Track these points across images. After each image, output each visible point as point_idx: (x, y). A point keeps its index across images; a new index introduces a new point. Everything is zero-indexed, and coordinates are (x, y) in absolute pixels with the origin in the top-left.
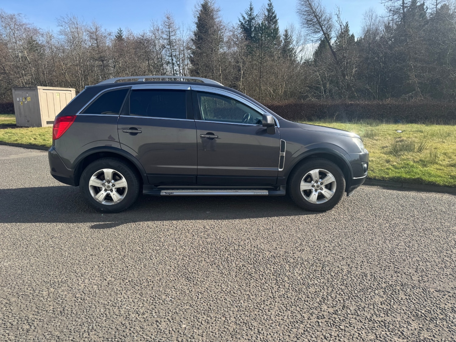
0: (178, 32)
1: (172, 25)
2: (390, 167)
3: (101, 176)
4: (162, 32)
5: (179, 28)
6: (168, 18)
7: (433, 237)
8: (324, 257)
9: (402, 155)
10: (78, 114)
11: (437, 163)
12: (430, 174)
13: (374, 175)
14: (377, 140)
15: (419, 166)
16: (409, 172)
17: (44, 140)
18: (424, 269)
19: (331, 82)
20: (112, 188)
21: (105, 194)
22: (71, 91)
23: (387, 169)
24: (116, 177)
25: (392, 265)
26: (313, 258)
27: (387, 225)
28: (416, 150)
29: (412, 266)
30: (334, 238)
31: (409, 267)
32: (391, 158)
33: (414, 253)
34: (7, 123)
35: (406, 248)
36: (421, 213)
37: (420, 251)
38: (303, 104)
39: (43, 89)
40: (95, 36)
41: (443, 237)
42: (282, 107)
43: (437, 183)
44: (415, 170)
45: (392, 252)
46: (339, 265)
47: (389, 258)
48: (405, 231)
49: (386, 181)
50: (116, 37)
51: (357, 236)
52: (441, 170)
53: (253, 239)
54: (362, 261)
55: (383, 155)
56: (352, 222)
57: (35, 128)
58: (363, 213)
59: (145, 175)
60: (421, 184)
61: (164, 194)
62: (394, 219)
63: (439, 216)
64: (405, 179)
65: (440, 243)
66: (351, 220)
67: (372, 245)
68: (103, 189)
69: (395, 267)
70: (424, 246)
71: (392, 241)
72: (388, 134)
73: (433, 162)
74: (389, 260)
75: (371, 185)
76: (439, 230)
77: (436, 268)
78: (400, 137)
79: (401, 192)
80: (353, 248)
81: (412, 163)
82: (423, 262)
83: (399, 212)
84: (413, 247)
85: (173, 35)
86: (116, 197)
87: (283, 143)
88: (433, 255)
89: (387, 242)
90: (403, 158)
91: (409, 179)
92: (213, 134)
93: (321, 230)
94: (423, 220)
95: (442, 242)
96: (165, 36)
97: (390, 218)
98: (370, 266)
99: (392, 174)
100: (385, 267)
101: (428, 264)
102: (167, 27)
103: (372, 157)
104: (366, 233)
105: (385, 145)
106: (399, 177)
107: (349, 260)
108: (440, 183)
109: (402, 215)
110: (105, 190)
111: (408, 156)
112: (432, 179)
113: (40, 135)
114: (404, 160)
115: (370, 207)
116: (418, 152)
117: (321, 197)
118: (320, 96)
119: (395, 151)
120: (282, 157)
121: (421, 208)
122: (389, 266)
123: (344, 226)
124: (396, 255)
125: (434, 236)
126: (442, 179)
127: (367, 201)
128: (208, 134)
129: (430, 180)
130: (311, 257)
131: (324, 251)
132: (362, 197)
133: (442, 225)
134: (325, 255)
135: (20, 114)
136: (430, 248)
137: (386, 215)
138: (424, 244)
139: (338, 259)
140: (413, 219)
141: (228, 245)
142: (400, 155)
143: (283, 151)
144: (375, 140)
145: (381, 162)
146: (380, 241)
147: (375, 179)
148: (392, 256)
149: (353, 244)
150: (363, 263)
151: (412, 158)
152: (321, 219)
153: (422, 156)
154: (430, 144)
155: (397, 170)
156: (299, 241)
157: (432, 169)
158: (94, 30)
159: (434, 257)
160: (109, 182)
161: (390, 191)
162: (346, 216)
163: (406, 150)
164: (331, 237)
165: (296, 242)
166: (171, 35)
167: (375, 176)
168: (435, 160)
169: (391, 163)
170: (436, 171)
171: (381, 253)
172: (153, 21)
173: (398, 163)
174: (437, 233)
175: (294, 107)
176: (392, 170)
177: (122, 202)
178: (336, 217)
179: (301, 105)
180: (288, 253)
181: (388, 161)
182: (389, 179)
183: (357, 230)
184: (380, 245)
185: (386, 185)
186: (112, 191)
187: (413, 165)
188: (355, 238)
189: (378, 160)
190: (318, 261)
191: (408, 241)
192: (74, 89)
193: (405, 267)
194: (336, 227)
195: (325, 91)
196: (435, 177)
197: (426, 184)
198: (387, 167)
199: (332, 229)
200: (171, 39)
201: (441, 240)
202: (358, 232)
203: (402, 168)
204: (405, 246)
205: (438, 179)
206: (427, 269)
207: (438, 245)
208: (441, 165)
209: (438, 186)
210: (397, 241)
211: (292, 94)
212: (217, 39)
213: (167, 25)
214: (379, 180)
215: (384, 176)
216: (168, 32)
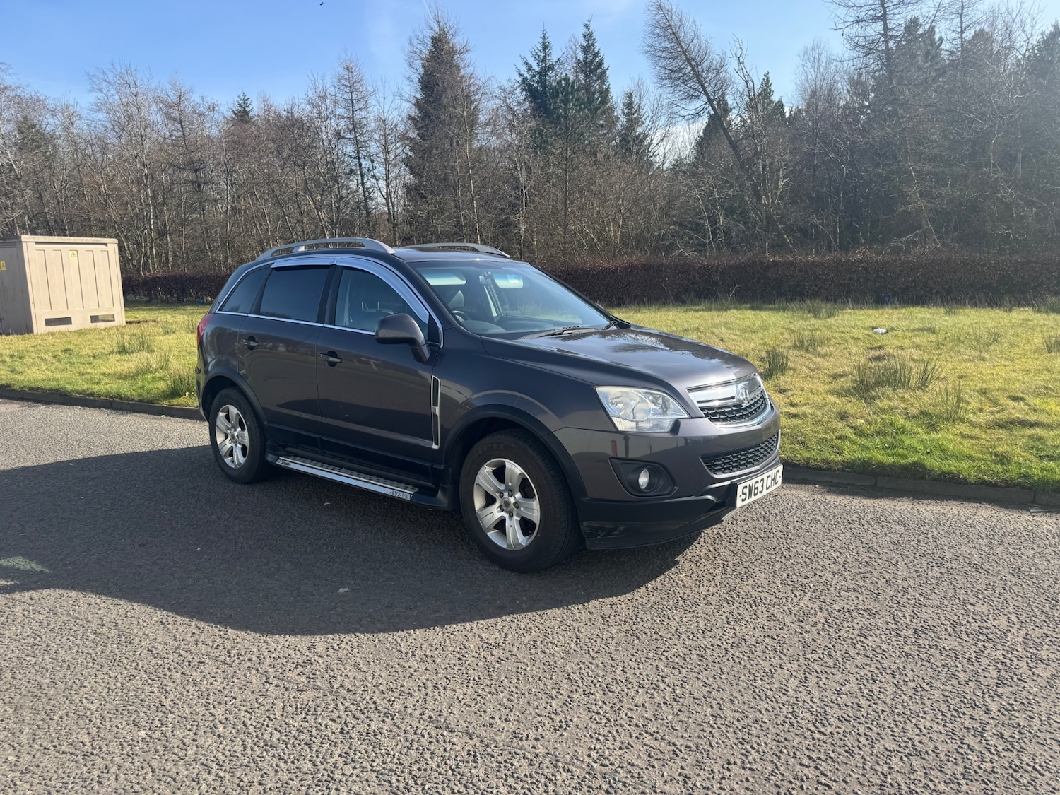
0: (372, 101)
1: (359, 84)
2: (848, 432)
4: (335, 102)
5: (374, 92)
6: (348, 69)
7: (938, 656)
8: (620, 748)
9: (879, 398)
11: (962, 420)
12: (943, 451)
13: (806, 455)
14: (824, 356)
15: (919, 430)
16: (892, 446)
17: (13, 371)
18: (903, 785)
19: (729, 211)
22: (106, 244)
23: (839, 438)
25: (811, 773)
26: (589, 756)
27: (821, 617)
28: (913, 384)
29: (869, 773)
30: (666, 670)
31: (862, 779)
32: (853, 406)
33: (881, 722)
35: (862, 702)
36: (917, 572)
37: (899, 715)
38: (662, 264)
39: (36, 243)
40: (175, 112)
41: (967, 656)
42: (614, 271)
43: (961, 476)
44: (908, 441)
45: (821, 719)
46: (658, 778)
47: (807, 742)
48: (865, 638)
49: (834, 471)
50: (235, 114)
51: (732, 663)
52: (972, 438)
53: (436, 687)
54: (729, 763)
55: (833, 399)
56: (727, 610)
57: (10, 337)
58: (763, 575)
60: (923, 478)
62: (843, 593)
63: (961, 581)
64: (881, 466)
65: (956, 677)
66: (725, 604)
67: (769, 692)
69: (819, 783)
70: (910, 693)
71: (823, 676)
72: (853, 338)
73: (953, 417)
74: (807, 752)
75: (798, 483)
76: (958, 630)
77: (937, 781)
78: (880, 348)
79: (872, 501)
80: (712, 707)
81: (901, 421)
82: (901, 759)
83: (857, 570)
84: (882, 696)
85: (360, 109)
88: (935, 727)
89: (813, 679)
90: (880, 405)
91: (892, 466)
93: (636, 642)
94: (917, 595)
95: (961, 675)
96: (341, 111)
97: (832, 589)
98: (747, 780)
99: (852, 453)
100: (791, 782)
101: (916, 763)
102: (347, 90)
103: (805, 404)
104: (760, 648)
105: (840, 370)
106: (867, 462)
107: (691, 759)
108: (969, 475)
109: (864, 578)
111: (890, 399)
112: (951, 465)
113: (12, 356)
114: (884, 411)
115: (785, 553)
116: (919, 388)
118: (705, 245)
119: (864, 389)
121: (917, 556)
122: (802, 780)
123: (702, 627)
124: (829, 730)
125: (941, 653)
126: (975, 464)
127: (779, 534)
129: (944, 469)
130: (582, 752)
131: (626, 726)
132: (768, 521)
133: (967, 612)
134: (627, 739)
136: (926, 701)
137: (824, 579)
138: (913, 685)
139: (660, 756)
140: (892, 593)
141: (354, 717)
142: (874, 398)
144: (819, 355)
145: (825, 419)
146: (792, 680)
147: (807, 466)
148: (817, 736)
149: (714, 694)
150: (729, 770)
151: (903, 405)
152: (645, 600)
153: (926, 399)
154: (947, 366)
155: (863, 441)
156: (565, 687)
157: (948, 436)
159: (934, 736)
161: (843, 501)
162: (715, 590)
163: (889, 384)
164: (657, 668)
165: (554, 693)
166: (356, 108)
167: (809, 458)
168: (957, 413)
169: (851, 421)
170: (961, 443)
171: (787, 725)
172: (313, 76)
173: (866, 420)
174: (949, 643)
175: (643, 272)
176: (850, 440)
178: (688, 591)
179: (659, 266)
180: (521, 739)
181: (843, 416)
182: (842, 465)
183: (736, 640)
184: (791, 693)
185: (836, 481)
187: (903, 427)
188: (725, 670)
189: (819, 413)
190: (601, 765)
191: (869, 674)
192: (116, 241)
193: (848, 779)
194: (680, 630)
195: (714, 234)
196: (957, 458)
197: (934, 479)
198: (840, 433)
199: (670, 635)
200: (356, 117)
201: (960, 668)
202: (737, 646)
203: (878, 433)
204: (859, 694)
205: (964, 465)
206: (912, 787)
207: (949, 688)
208: (973, 425)
209: (965, 482)
210: (838, 677)
211: (640, 241)
212: (462, 116)
213: (346, 86)
214: (819, 469)
215: (832, 457)
216: (350, 102)
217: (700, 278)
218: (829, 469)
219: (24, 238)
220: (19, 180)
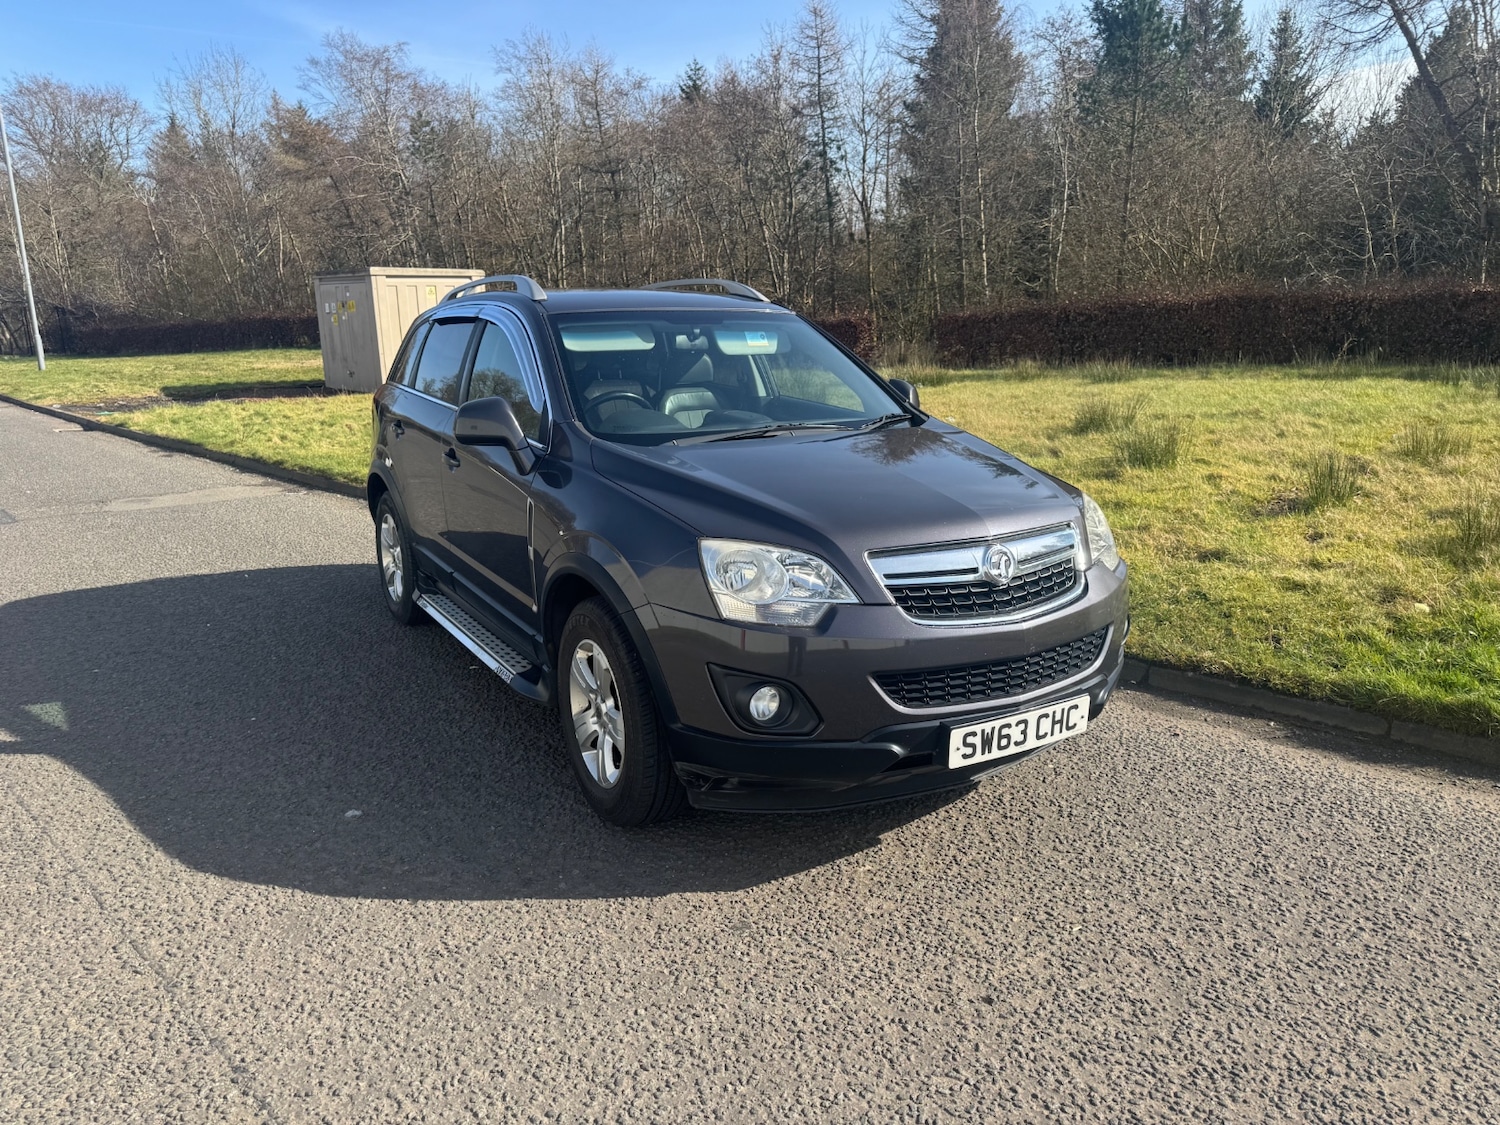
0: (847, 59)
1: (830, 34)
2: (1379, 626)
4: (795, 63)
5: (851, 45)
6: (815, 12)
9: (1485, 563)
13: (1270, 663)
16: (1446, 665)
19: (1411, 205)
22: (470, 277)
23: (1353, 637)
36: (1316, 934)
38: (1272, 297)
39: (388, 276)
40: (590, 95)
49: (1314, 699)
50: (683, 90)
55: (1395, 559)
58: (1005, 893)
63: (1397, 972)
64: (1402, 701)
85: (830, 71)
91: (1421, 704)
96: (802, 76)
97: (1109, 944)
99: (1361, 669)
102: (813, 43)
103: (1336, 566)
106: (1377, 690)
118: (1362, 263)
135: (334, 352)
144: (1440, 471)
145: (1351, 598)
155: (1398, 648)
158: (589, 74)
166: (823, 70)
172: (769, 26)
176: (1373, 644)
181: (1390, 595)
192: (483, 272)
200: (823, 83)
212: (972, 70)
213: (812, 38)
214: (1285, 692)
215: (1312, 671)
216: (816, 60)
217: (1338, 319)
218: (1303, 695)
219: (373, 270)
220: (407, 194)
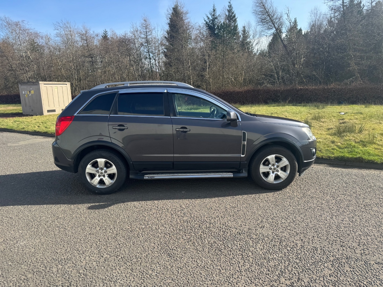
0: (154, 32)
1: (149, 26)
2: (335, 147)
3: (95, 165)
4: (141, 33)
5: (154, 29)
6: (145, 20)
7: (372, 212)
8: (281, 233)
9: (345, 136)
10: (75, 115)
11: (375, 143)
12: (369, 153)
13: (322, 154)
14: (323, 122)
15: (360, 146)
16: (351, 152)
17: (46, 127)
18: (365, 243)
19: (283, 70)
20: (105, 174)
21: (99, 179)
22: (66, 84)
23: (333, 149)
24: (107, 165)
25: (338, 239)
26: (272, 234)
27: (334, 201)
28: (357, 131)
29: (355, 240)
30: (289, 214)
31: (353, 241)
32: (336, 139)
33: (357, 228)
34: (14, 112)
35: (350, 223)
36: (363, 190)
37: (362, 226)
39: (44, 84)
40: (85, 37)
41: (381, 212)
42: (242, 92)
43: (375, 161)
44: (356, 150)
45: (338, 227)
46: (294, 240)
47: (335, 232)
48: (349, 207)
49: (332, 160)
50: (102, 37)
51: (309, 213)
52: (378, 149)
53: (222, 217)
54: (313, 236)
55: (329, 136)
56: (304, 199)
57: (37, 116)
58: (313, 190)
59: (131, 163)
60: (362, 162)
61: (147, 178)
62: (339, 195)
63: (377, 192)
64: (348, 158)
65: (378, 217)
66: (303, 198)
67: (321, 220)
68: (97, 175)
69: (340, 241)
70: (365, 221)
71: (337, 217)
72: (333, 116)
73: (372, 143)
74: (336, 235)
75: (319, 164)
76: (378, 205)
77: (375, 242)
78: (343, 119)
79: (345, 169)
80: (305, 223)
81: (353, 144)
82: (364, 237)
83: (343, 189)
84: (356, 222)
86: (108, 181)
87: (244, 134)
88: (373, 229)
89: (334, 217)
90: (346, 138)
91: (352, 158)
92: (186, 128)
93: (278, 207)
94: (364, 196)
95: (380, 217)
96: (143, 36)
97: (336, 194)
98: (320, 240)
99: (337, 154)
100: (332, 241)
101: (369, 238)
102: (145, 28)
103: (320, 138)
104: (316, 209)
105: (330, 127)
106: (343, 157)
107: (302, 235)
108: (378, 161)
109: (346, 191)
110: (99, 176)
111: (349, 137)
112: (371, 158)
113: (42, 123)
114: (347, 140)
115: (319, 184)
116: (359, 133)
117: (277, 177)
118: (274, 82)
119: (340, 133)
120: (244, 145)
121: (362, 185)
122: (336, 241)
123: (297, 203)
124: (341, 230)
125: (373, 212)
126: (380, 157)
127: (316, 179)
128: (182, 128)
129: (369, 159)
130: (270, 233)
131: (281, 228)
132: (312, 175)
133: (380, 201)
134: (282, 231)
135: (26, 105)
136: (370, 223)
137: (333, 191)
138: (365, 219)
139: (293, 235)
140: (355, 195)
141: (201, 223)
142: (343, 136)
143: (244, 140)
144: (322, 122)
145: (327, 143)
146: (328, 217)
147: (322, 158)
148: (338, 231)
149: (305, 220)
150: (314, 238)
151: (354, 138)
152: (277, 197)
153: (361, 137)
154: (368, 125)
155: (341, 150)
156: (260, 218)
157: (370, 149)
158: (84, 32)
159: (373, 231)
160: (102, 169)
161: (335, 169)
162: (299, 194)
163: (348, 131)
164: (286, 214)
165: (257, 219)
166: (148, 34)
167: (323, 156)
168: (373, 141)
169: (336, 144)
170: (375, 151)
171: (329, 228)
173: (341, 144)
174: (376, 209)
175: (252, 92)
176: (336, 150)
177: (113, 185)
178: (290, 194)
179: (258, 90)
180: (251, 230)
181: (333, 142)
182: (334, 158)
183: (308, 207)
184: (328, 220)
185: (332, 163)
186: (104, 176)
187: (355, 146)
188: (307, 214)
189: (324, 141)
190: (277, 236)
191: (351, 216)
192: (69, 83)
193: (349, 241)
194: (291, 204)
195: (278, 79)
196: (373, 156)
197: (366, 162)
198: (333, 147)
199: (288, 206)
200: (148, 38)
201: (379, 215)
202: (309, 209)
203: (346, 148)
204: (349, 221)
205: (376, 158)
206: (368, 243)
207: (377, 220)
208: (378, 145)
209: (377, 163)
210: (342, 217)
211: (251, 81)
212: (186, 37)
213: (144, 27)
214: (326, 159)
215: (330, 155)
216: (146, 32)
217: (273, 94)
218: (330, 159)
219: (40, 82)
220: (32, 62)
